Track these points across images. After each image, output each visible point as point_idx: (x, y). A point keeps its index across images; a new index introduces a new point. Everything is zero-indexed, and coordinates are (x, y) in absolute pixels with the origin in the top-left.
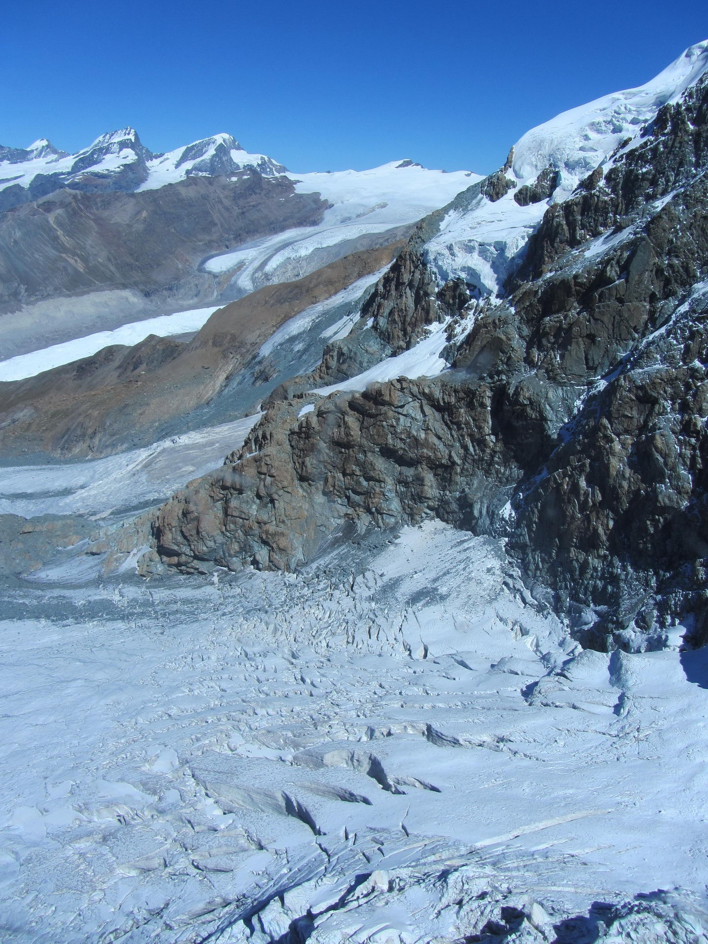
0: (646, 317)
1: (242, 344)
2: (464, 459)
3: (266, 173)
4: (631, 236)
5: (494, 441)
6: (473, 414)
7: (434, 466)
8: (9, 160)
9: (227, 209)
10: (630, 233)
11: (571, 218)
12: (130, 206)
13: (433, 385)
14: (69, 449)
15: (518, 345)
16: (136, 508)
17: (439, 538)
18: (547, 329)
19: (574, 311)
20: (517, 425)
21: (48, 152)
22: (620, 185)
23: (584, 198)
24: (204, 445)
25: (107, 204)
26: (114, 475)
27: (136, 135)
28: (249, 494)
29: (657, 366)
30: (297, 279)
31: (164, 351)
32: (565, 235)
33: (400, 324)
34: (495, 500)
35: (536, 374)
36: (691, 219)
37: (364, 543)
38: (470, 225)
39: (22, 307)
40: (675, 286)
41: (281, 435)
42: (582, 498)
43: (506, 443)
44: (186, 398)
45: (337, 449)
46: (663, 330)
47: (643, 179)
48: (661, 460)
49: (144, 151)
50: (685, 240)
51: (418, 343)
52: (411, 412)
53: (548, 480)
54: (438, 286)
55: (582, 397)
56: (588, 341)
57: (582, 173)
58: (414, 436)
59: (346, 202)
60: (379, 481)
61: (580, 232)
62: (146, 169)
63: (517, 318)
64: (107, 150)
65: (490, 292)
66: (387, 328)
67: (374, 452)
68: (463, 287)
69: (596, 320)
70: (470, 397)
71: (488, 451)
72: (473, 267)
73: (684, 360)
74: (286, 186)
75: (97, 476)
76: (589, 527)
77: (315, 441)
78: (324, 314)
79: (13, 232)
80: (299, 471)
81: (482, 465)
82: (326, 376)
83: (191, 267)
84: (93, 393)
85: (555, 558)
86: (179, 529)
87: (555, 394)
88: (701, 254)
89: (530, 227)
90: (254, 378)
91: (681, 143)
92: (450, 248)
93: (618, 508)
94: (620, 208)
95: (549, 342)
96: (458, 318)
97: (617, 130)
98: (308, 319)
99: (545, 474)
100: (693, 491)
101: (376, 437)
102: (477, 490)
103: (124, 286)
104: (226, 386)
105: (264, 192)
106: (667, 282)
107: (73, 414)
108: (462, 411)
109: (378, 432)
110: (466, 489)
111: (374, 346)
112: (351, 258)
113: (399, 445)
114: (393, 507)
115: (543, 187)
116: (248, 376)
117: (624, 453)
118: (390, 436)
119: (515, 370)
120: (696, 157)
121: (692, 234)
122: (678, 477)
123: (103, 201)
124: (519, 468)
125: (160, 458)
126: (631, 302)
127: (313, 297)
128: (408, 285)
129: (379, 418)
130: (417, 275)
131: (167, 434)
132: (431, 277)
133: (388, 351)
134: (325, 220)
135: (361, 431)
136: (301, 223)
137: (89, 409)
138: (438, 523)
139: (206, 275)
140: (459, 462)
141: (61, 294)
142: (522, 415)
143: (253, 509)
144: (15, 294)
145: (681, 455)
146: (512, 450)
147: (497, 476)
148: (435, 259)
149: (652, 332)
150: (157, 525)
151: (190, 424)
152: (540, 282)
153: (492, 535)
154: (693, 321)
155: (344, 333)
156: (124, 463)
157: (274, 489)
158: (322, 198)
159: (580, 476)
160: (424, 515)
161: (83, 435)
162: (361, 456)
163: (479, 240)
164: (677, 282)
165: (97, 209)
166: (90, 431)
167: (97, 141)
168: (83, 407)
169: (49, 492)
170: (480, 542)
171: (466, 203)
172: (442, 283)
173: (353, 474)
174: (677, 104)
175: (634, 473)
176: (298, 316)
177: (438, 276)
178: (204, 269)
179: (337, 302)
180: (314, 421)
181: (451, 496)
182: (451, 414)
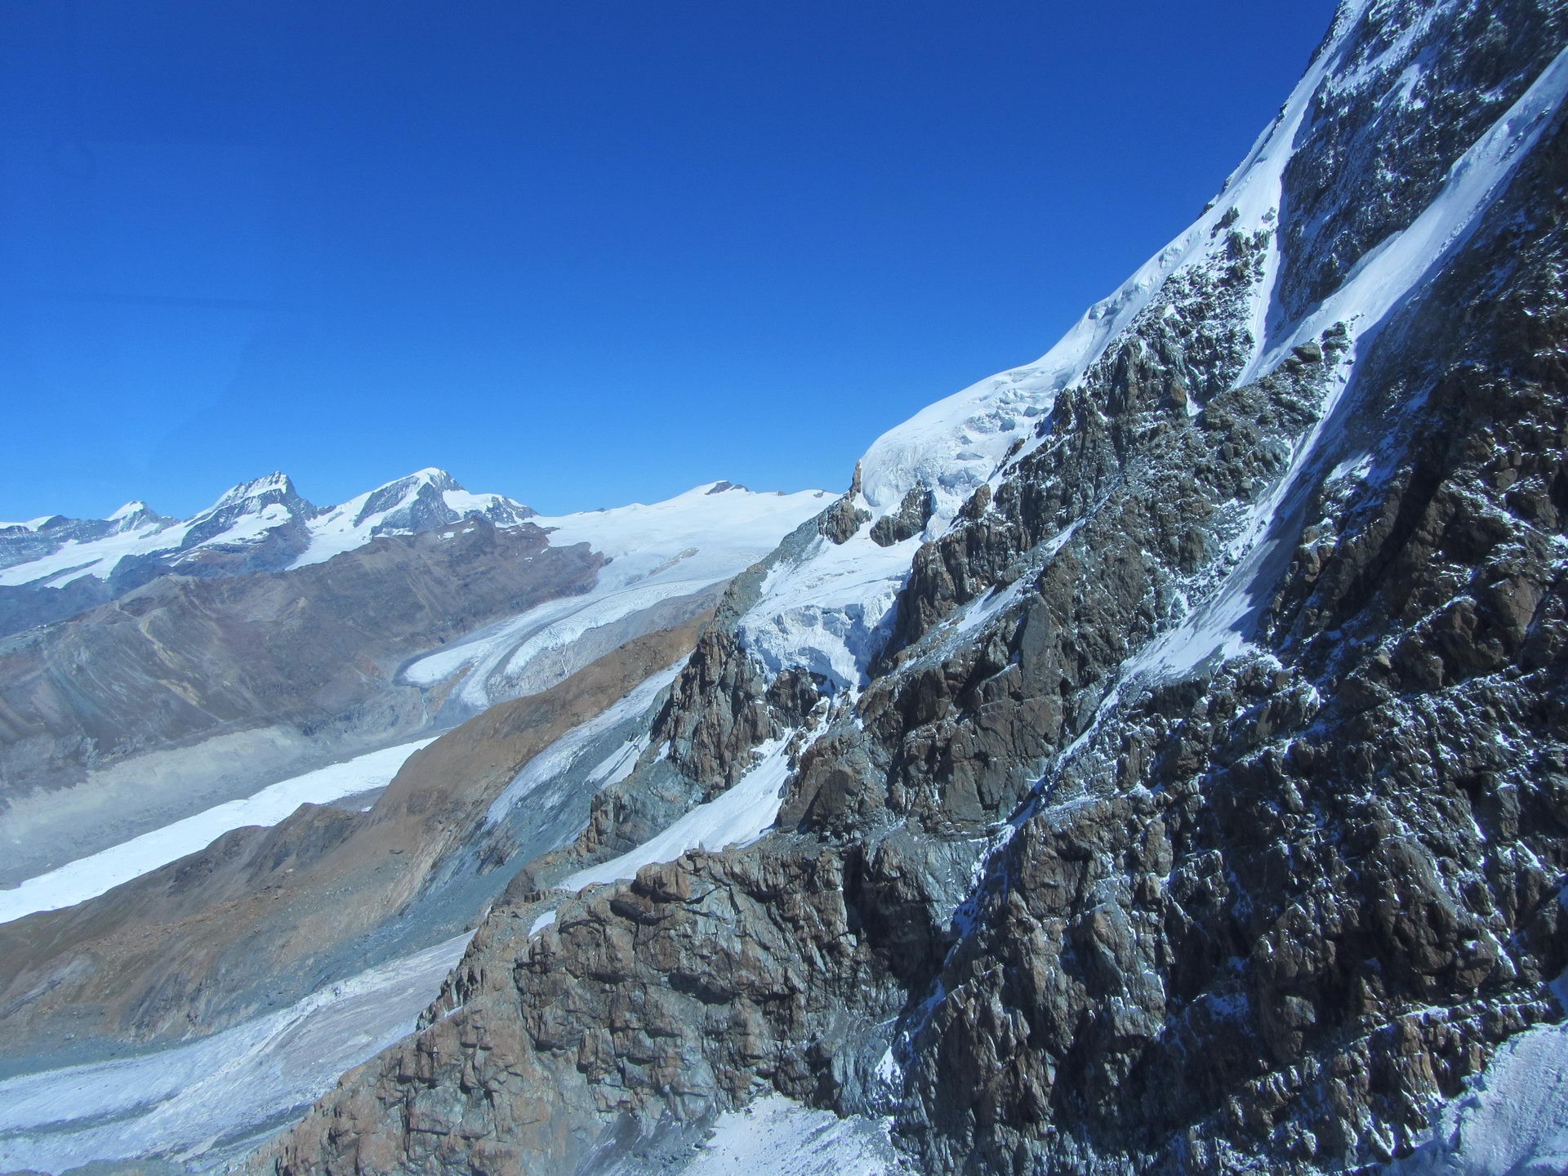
0: (1060, 718)
1: (458, 805)
2: (810, 981)
3: (502, 520)
4: (1020, 596)
5: (855, 944)
6: (816, 901)
7: (763, 998)
8: (76, 538)
9: (440, 582)
10: (1018, 591)
11: (953, 562)
12: (278, 593)
13: (746, 859)
14: (152, 1025)
15: (873, 779)
16: (261, 1128)
17: (782, 1129)
18: (914, 751)
19: (951, 718)
20: (887, 913)
21: (144, 521)
22: (1018, 507)
23: (968, 530)
24: (387, 994)
25: (238, 593)
26: (225, 1069)
27: (289, 483)
28: (448, 1086)
29: (1082, 799)
30: (561, 679)
31: (327, 828)
32: (947, 588)
33: (712, 748)
34: (867, 1050)
35: (906, 825)
36: (1101, 564)
37: (655, 1153)
38: (808, 583)
39: (87, 775)
40: (1095, 667)
41: (500, 970)
42: (1000, 1034)
43: (874, 945)
44: (363, 909)
45: (598, 986)
46: (1085, 738)
47: (1049, 497)
48: (1110, 954)
49: (302, 506)
50: (1097, 596)
51: (744, 775)
52: (714, 907)
53: (943, 1006)
54: (766, 681)
55: (982, 856)
56: (978, 764)
57: (966, 491)
58: (723, 949)
59: (630, 553)
60: (672, 1035)
61: (969, 583)
62: (306, 533)
63: (867, 736)
64: (242, 509)
65: (848, 685)
66: (692, 757)
67: (659, 985)
68: (806, 680)
69: (985, 729)
70: (808, 873)
71: (846, 962)
72: (817, 647)
73: (1120, 785)
74: (534, 537)
75: (197, 1072)
76: (1017, 1084)
77: (558, 976)
78: (593, 741)
79: (76, 653)
80: (535, 1032)
81: (840, 987)
82: (598, 847)
83: (383, 679)
84: (199, 917)
85: (972, 1145)
86: (322, 1167)
87: (938, 855)
88: (1125, 615)
89: (897, 578)
90: (479, 861)
91: (1093, 441)
92: (778, 621)
93: (1058, 1046)
94: (1023, 540)
95: (920, 771)
96: (803, 729)
97: (1007, 426)
98: (566, 753)
99: (939, 995)
100: (1167, 1004)
101: (661, 958)
102: (835, 1034)
103: (269, 722)
104: (432, 880)
105: (497, 552)
106: (1082, 661)
107: (162, 960)
108: (798, 897)
109: (663, 948)
110: (818, 1034)
111: (673, 788)
112: (631, 647)
113: (700, 967)
114: (699, 1080)
115: (910, 517)
116: (469, 859)
117: (1053, 948)
118: (683, 954)
119: (874, 821)
120: (1119, 459)
121: (1106, 587)
122: (1141, 982)
123: (232, 589)
124: (900, 988)
125: (310, 1027)
126: (1032, 696)
127: (574, 715)
128: (720, 684)
129: (663, 924)
130: (732, 668)
131: (328, 977)
132: (754, 668)
133: (698, 794)
134: (601, 583)
135: (634, 949)
136: (562, 591)
137: (190, 948)
138: (779, 1101)
139: (408, 689)
140: (801, 986)
141: (158, 746)
142: (892, 896)
143: (456, 1115)
144: (77, 755)
145: (1138, 943)
146: (885, 956)
147: (867, 1004)
148: (757, 641)
149: (1073, 741)
150: (285, 1164)
151: (369, 955)
152: (896, 676)
153: (867, 1113)
154: (1125, 721)
155: (627, 770)
156: (248, 1041)
157: (489, 1073)
158: (593, 550)
159: (992, 993)
160: (753, 1088)
161: (179, 997)
162: (638, 994)
163: (822, 605)
164: (1097, 660)
165: (223, 602)
166: (190, 988)
167: (224, 498)
168: (180, 946)
169: (106, 1113)
170: (849, 1128)
171: (798, 549)
172: (773, 677)
173: (626, 1028)
174: (1079, 388)
175: (1074, 981)
176: (549, 750)
177: (764, 665)
178: (405, 679)
179: (614, 719)
180: (554, 941)
181: (795, 1049)
182: (781, 905)
